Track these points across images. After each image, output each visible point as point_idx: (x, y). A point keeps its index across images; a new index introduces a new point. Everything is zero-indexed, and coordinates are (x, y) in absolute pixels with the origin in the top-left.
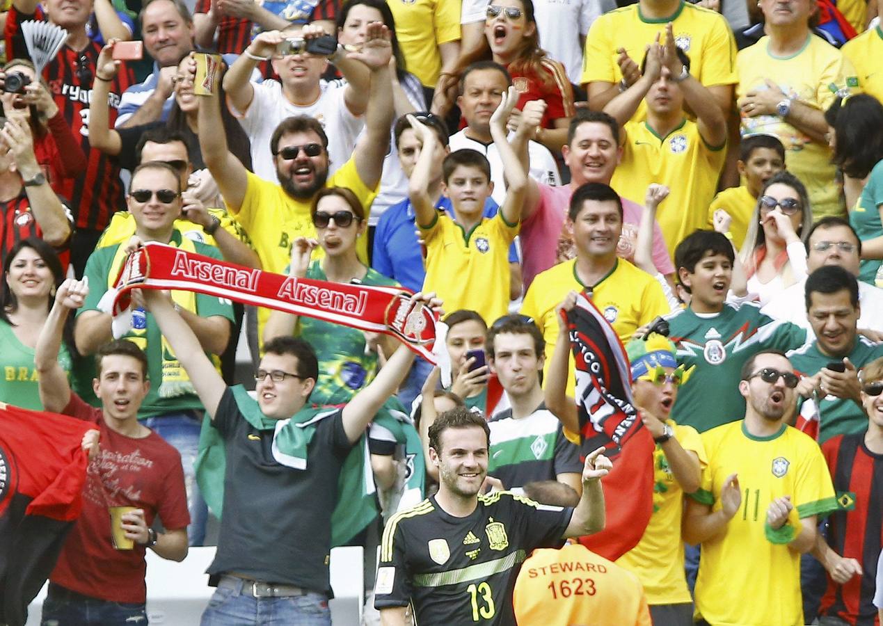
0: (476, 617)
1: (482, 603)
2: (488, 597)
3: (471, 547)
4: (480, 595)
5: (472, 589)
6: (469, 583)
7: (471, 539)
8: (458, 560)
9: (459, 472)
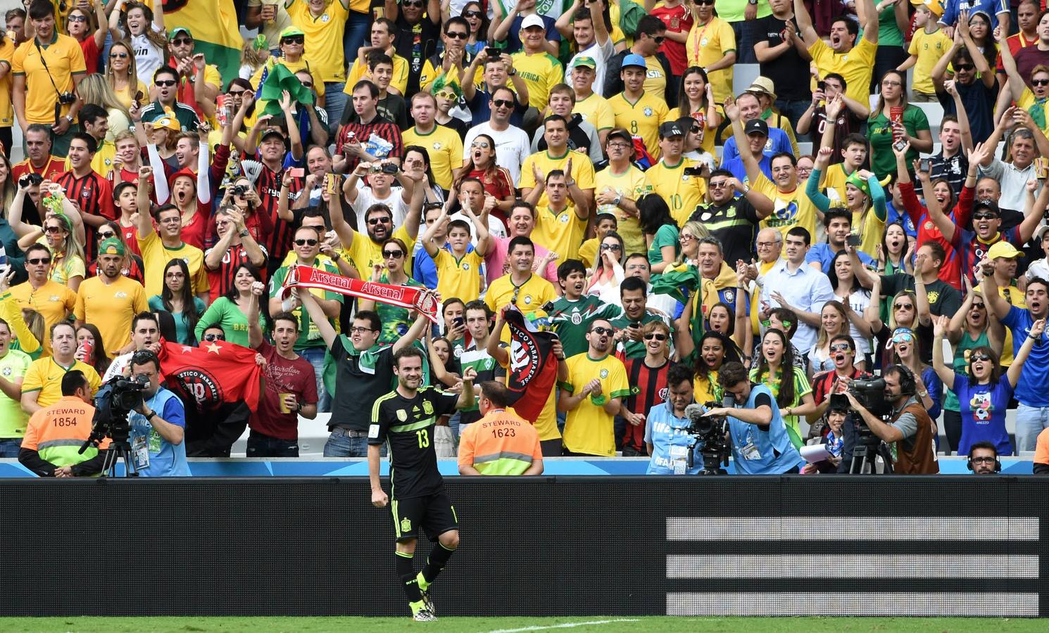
0: (421, 447)
1: (423, 440)
2: (426, 437)
3: (416, 413)
4: (423, 436)
5: (418, 433)
6: (417, 430)
7: (416, 409)
8: (411, 419)
9: (408, 377)
